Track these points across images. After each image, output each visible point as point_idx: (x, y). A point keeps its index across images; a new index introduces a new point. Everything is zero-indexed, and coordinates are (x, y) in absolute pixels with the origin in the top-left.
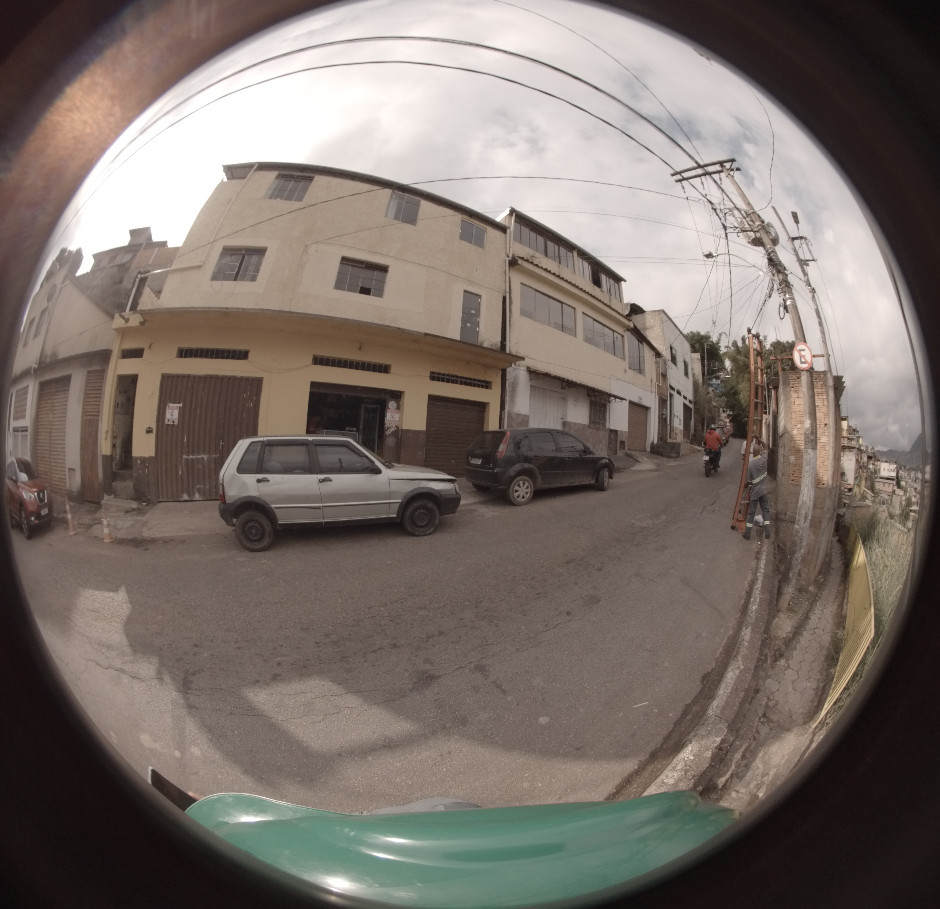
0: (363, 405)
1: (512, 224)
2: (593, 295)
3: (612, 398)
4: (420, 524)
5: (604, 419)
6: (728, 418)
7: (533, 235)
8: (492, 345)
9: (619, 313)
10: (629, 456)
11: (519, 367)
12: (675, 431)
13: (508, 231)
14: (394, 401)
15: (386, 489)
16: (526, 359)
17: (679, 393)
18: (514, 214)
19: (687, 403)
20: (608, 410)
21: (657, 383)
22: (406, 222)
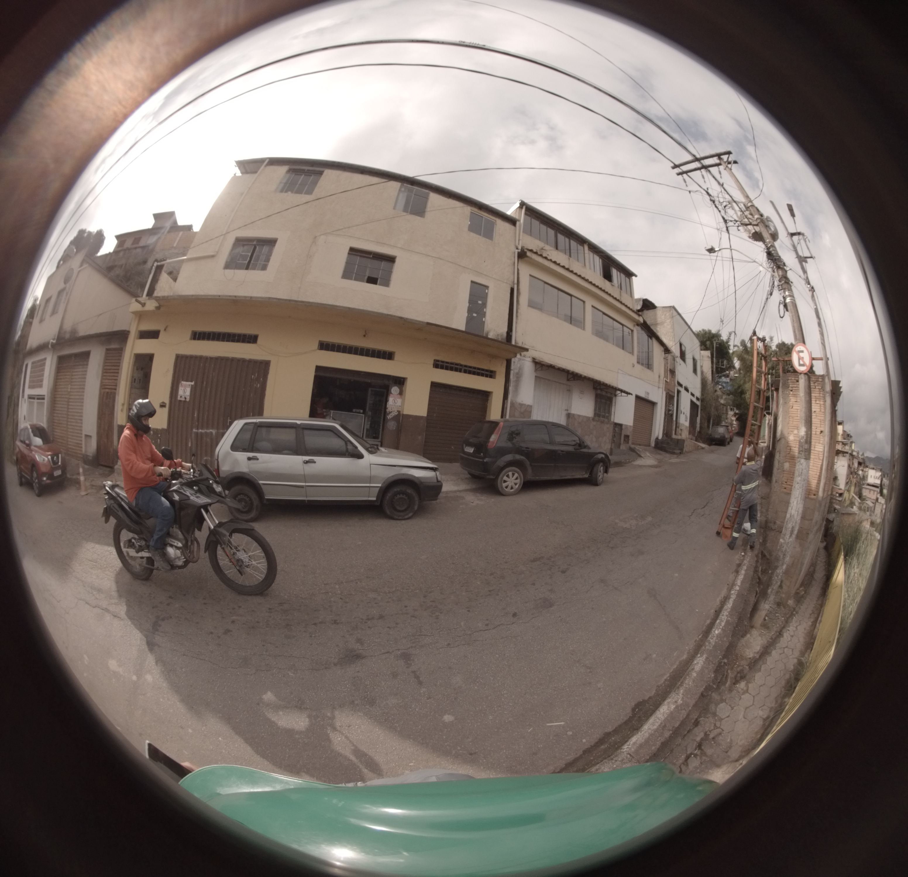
0: (370, 389)
1: (522, 217)
2: (603, 289)
3: (619, 392)
4: (399, 508)
5: (609, 412)
6: (735, 416)
7: (543, 227)
8: (498, 335)
9: (629, 308)
10: (632, 450)
11: (524, 358)
12: (680, 428)
13: (518, 223)
14: (397, 386)
15: (367, 473)
16: (529, 350)
17: (687, 389)
18: (524, 207)
19: (694, 400)
20: (614, 404)
21: (665, 379)
22: (414, 214)
